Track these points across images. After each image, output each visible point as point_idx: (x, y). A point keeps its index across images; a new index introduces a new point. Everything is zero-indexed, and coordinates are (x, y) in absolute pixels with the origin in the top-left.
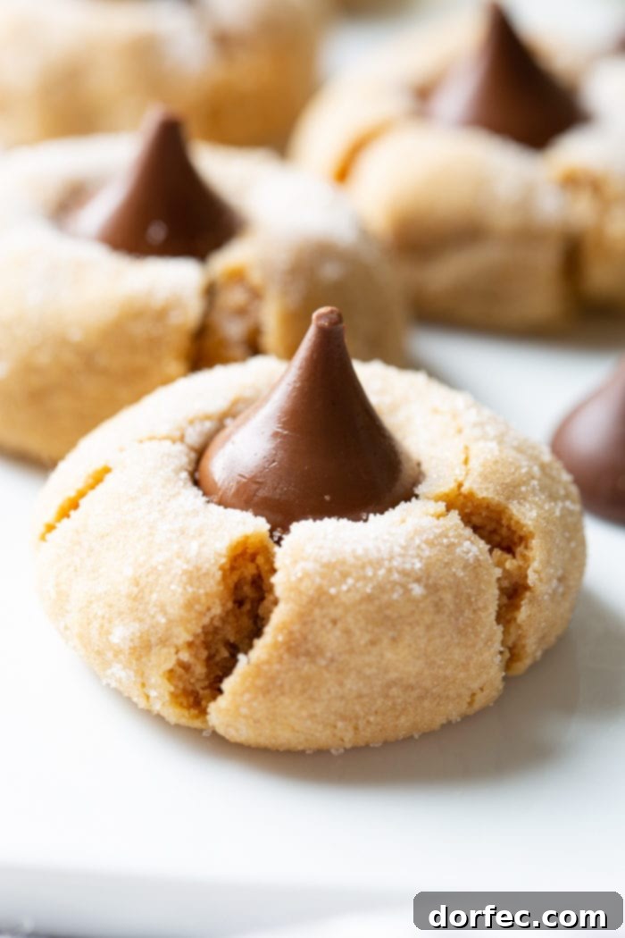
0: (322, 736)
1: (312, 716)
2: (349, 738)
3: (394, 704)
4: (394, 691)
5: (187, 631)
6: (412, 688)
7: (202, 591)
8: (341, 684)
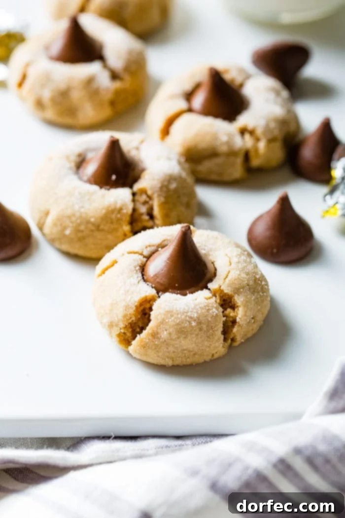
0: (162, 362)
1: (158, 356)
2: (170, 363)
3: (185, 356)
4: (185, 352)
5: (124, 324)
6: (192, 351)
7: (129, 313)
8: (167, 348)
